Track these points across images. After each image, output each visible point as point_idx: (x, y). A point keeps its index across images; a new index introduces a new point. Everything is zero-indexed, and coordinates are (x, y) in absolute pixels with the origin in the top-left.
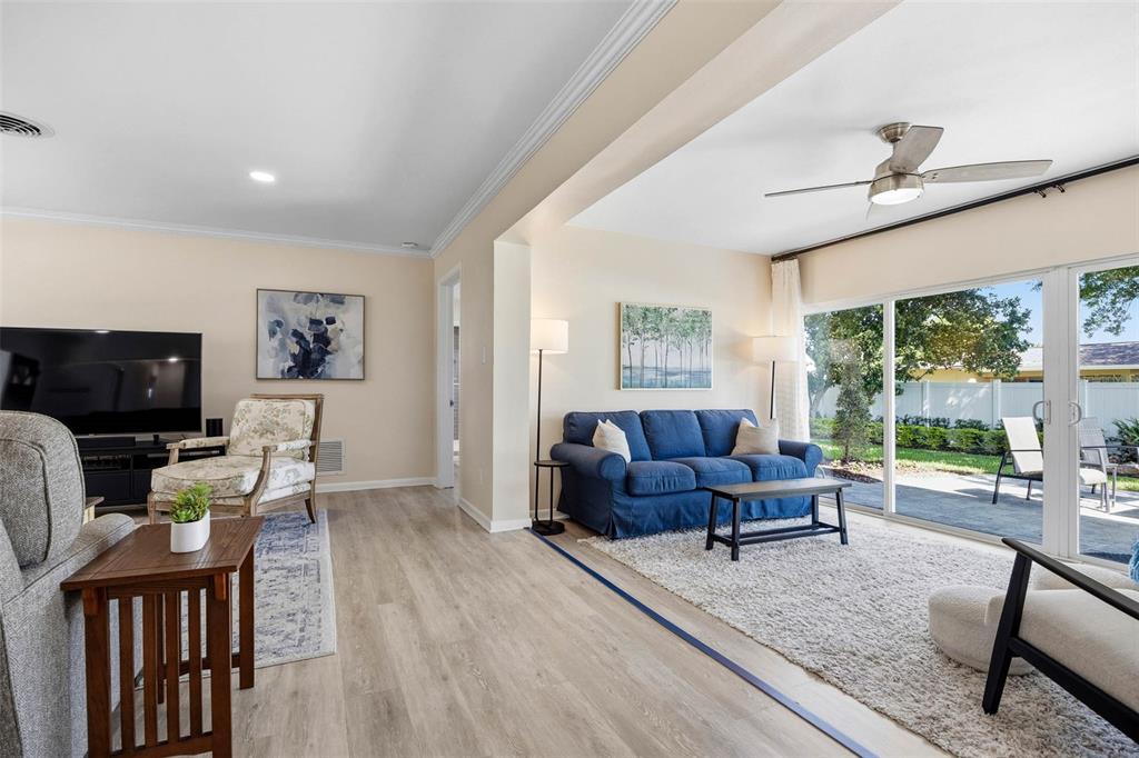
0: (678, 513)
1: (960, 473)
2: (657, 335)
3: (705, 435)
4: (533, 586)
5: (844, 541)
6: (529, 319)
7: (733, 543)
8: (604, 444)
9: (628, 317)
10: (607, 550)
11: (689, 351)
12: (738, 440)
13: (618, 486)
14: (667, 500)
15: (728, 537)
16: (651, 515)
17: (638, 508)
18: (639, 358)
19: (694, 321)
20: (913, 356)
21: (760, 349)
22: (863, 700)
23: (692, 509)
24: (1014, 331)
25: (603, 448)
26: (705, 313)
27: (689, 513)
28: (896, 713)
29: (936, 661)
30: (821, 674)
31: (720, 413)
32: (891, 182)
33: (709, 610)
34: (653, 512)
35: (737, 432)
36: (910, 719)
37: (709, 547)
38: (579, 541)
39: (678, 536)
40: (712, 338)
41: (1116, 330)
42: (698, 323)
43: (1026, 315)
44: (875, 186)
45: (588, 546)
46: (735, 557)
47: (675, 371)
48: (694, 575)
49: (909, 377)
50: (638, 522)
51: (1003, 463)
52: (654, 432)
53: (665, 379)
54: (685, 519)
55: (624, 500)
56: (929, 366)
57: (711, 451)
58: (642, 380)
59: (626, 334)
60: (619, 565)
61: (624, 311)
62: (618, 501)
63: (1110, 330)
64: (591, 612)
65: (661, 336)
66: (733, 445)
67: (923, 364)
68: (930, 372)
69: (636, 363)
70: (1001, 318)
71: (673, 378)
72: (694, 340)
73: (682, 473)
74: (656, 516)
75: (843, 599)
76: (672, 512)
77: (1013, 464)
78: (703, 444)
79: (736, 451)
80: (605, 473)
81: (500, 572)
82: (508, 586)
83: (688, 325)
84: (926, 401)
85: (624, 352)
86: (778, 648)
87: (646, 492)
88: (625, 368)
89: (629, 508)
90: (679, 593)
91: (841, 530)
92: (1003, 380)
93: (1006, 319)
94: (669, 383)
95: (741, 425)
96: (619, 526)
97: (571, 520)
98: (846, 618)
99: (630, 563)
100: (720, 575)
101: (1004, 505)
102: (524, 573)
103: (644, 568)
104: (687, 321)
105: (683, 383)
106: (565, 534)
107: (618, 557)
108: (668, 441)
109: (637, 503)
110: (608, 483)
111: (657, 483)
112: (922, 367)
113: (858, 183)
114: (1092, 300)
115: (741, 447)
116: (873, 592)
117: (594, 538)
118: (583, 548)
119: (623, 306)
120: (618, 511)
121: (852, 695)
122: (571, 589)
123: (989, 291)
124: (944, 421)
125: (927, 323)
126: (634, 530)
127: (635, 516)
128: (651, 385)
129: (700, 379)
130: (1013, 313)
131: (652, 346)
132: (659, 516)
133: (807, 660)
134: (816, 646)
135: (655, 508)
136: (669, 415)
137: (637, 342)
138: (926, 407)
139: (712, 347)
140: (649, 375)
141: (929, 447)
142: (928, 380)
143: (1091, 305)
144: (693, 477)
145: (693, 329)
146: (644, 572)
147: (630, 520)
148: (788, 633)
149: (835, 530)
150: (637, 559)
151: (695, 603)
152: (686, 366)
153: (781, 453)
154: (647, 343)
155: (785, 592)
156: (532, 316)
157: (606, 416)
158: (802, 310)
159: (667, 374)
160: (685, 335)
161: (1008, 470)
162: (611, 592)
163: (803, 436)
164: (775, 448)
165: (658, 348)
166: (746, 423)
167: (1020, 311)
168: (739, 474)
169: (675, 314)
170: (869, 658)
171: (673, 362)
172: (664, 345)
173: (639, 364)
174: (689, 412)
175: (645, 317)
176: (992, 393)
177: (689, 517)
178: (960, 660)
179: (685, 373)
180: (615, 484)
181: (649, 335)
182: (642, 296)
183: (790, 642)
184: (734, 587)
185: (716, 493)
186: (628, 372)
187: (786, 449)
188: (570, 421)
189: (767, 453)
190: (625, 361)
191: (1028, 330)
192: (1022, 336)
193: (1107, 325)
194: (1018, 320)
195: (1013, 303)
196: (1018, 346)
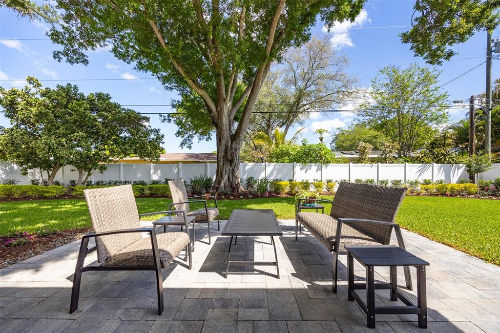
24: (158, 143)
41: (190, 147)
43: (163, 136)
63: (188, 147)
70: (153, 137)
84: (122, 173)
92: (154, 163)
93: (155, 137)
130: (158, 135)
143: (182, 137)
167: (161, 135)
191: (163, 143)
192: (161, 145)
193: (187, 145)
194: (160, 138)
195: (157, 131)
196: (159, 149)
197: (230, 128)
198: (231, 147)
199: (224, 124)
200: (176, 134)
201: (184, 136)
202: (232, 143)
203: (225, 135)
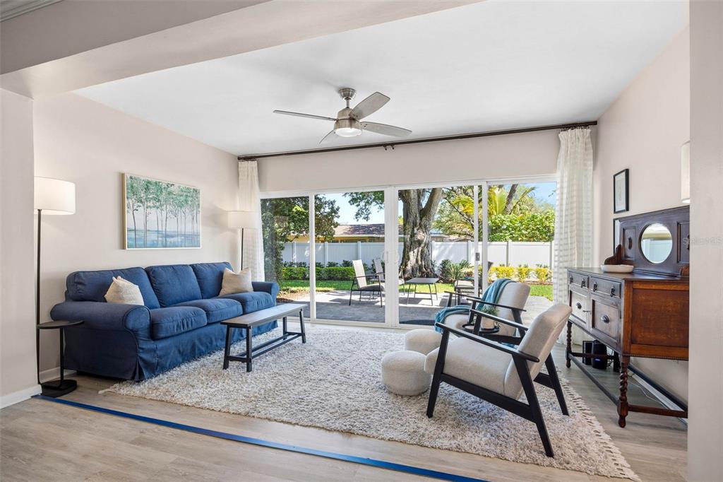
0: (194, 346)
1: (325, 291)
2: (158, 204)
3: (200, 283)
4: (86, 456)
5: (304, 341)
6: (33, 177)
7: (246, 359)
8: (121, 298)
9: (132, 187)
10: (138, 393)
11: (183, 218)
12: (224, 284)
13: (143, 334)
14: (186, 338)
15: (243, 355)
16: (173, 353)
17: (162, 349)
18: (143, 222)
19: (187, 196)
20: (289, 227)
21: (232, 220)
22: (380, 437)
23: (204, 340)
24: (333, 217)
25: (120, 302)
26: (195, 191)
27: (202, 344)
28: (400, 437)
29: (392, 399)
30: (352, 431)
31: (209, 265)
32: (347, 122)
33: (256, 414)
34: (174, 349)
35: (222, 279)
36: (406, 438)
37: (226, 366)
38: (101, 392)
39: (194, 364)
40: (200, 210)
41: (367, 218)
42: (189, 198)
43: (338, 209)
44: (338, 122)
45: (114, 394)
46: (249, 370)
47: (173, 234)
48: (228, 392)
49: (287, 240)
50: (162, 361)
51: (353, 284)
52: (160, 284)
53: (165, 240)
54: (199, 349)
55: (151, 345)
56: (296, 234)
57: (206, 294)
58: (145, 241)
59: (130, 201)
60: (159, 403)
61: (127, 181)
62: (144, 347)
63: (365, 218)
64: (172, 458)
65: (161, 205)
66: (220, 287)
67: (293, 233)
68: (297, 237)
69: (140, 226)
70: (327, 210)
71: (172, 240)
72: (187, 211)
73: (195, 313)
74: (177, 352)
75: (329, 378)
76: (189, 347)
77: (357, 283)
78: (199, 290)
79: (222, 292)
80: (130, 325)
81: (28, 456)
82: (50, 469)
83: (182, 198)
84: (295, 254)
85: (129, 217)
86: (318, 425)
87: (169, 334)
88: (130, 230)
89: (154, 351)
90: (225, 410)
91: (302, 334)
92: (329, 242)
93: (329, 211)
94: (168, 243)
95: (225, 274)
96: (146, 368)
97: (80, 374)
98: (338, 390)
99: (168, 398)
100: (246, 385)
101: (354, 305)
102: (64, 447)
103: (184, 397)
104: (182, 195)
105: (180, 244)
106: (80, 389)
107: (153, 396)
108: (174, 289)
109: (160, 345)
110: (134, 333)
111: (178, 326)
112: (292, 234)
113: (329, 118)
114: (358, 204)
115: (227, 288)
116: (339, 368)
117: (117, 385)
118: (110, 398)
119: (127, 176)
120: (144, 356)
121: (374, 437)
122: (132, 442)
123: (323, 195)
124: (304, 263)
125: (294, 210)
126: (157, 368)
127: (160, 357)
128: (153, 245)
129: (191, 240)
130: (333, 208)
131: (153, 213)
132: (179, 351)
133: (337, 425)
134: (337, 414)
135: (176, 347)
136: (171, 269)
137: (141, 209)
138: (295, 257)
139: (200, 216)
140: (153, 237)
141: (298, 279)
142: (295, 242)
143: (358, 206)
144: (205, 315)
145: (186, 201)
146: (185, 402)
147: (155, 361)
148: (316, 411)
149: (299, 335)
150: (173, 393)
151: (243, 413)
152: (182, 229)
153: (255, 290)
154: (149, 210)
155: (295, 384)
156: (36, 174)
157: (117, 273)
158: (259, 196)
159: (167, 236)
160: (181, 206)
161: (355, 288)
162: (178, 431)
163: (261, 279)
164: (250, 287)
165: (159, 214)
166: (228, 271)
167: (336, 207)
168: (235, 308)
169: (172, 189)
170: (366, 410)
171: (172, 227)
172: (164, 213)
173: (143, 228)
174: (186, 265)
175: (147, 189)
176: (324, 249)
177: (200, 347)
178: (401, 394)
179: (182, 235)
180: (140, 333)
181: (151, 204)
182: (143, 171)
183: (323, 417)
184: (262, 392)
185: (230, 325)
186: (132, 234)
187: (257, 287)
188: (75, 281)
189: (247, 292)
190: (129, 224)
191: (338, 217)
192: (336, 220)
193: (363, 216)
194: (334, 211)
195: (332, 203)
196: (334, 224)
197: (419, 202)
198: (420, 224)
199: (412, 197)
200: (349, 202)
201: (359, 205)
202: (421, 219)
203: (413, 211)
